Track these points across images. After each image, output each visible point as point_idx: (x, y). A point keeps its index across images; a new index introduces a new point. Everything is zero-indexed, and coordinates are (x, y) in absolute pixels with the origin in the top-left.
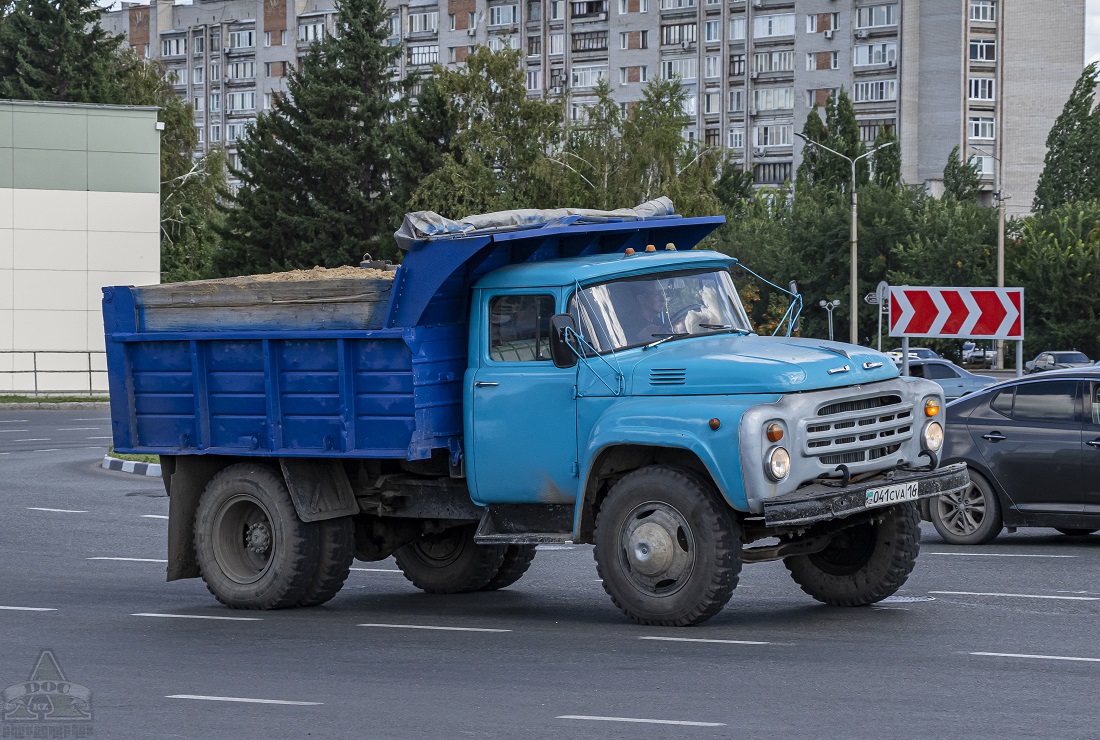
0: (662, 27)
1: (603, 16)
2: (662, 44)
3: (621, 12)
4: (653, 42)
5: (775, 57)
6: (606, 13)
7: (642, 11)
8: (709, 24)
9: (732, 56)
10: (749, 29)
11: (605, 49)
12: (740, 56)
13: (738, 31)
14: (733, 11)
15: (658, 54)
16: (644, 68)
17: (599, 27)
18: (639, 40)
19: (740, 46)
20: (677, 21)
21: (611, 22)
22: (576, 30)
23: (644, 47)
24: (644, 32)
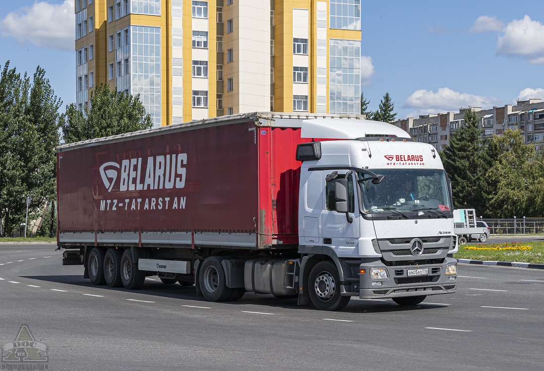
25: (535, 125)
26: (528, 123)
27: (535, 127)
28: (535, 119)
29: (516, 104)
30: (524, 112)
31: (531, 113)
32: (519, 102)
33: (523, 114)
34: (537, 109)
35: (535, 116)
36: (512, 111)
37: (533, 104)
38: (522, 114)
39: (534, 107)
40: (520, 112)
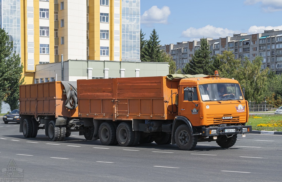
0: (259, 47)
1: (249, 45)
2: (259, 50)
3: (252, 44)
4: (258, 49)
5: (280, 52)
6: (249, 44)
7: (256, 44)
8: (268, 46)
9: (272, 52)
10: (275, 47)
11: (249, 51)
12: (274, 52)
13: (273, 47)
14: (272, 44)
15: (259, 52)
16: (256, 54)
17: (248, 47)
18: (255, 49)
19: (274, 50)
20: (262, 45)
21: (250, 46)
22: (244, 48)
23: (256, 50)
24: (256, 48)
26: (239, 47)
28: (244, 45)
31: (241, 41)
32: (234, 35)
36: (231, 40)
38: (236, 42)
39: (243, 38)
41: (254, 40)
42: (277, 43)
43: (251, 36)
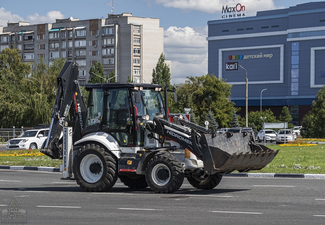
0: (49, 43)
1: (33, 40)
3: (38, 39)
4: (47, 48)
5: (81, 52)
7: (43, 39)
8: (62, 43)
9: (69, 52)
10: (74, 44)
11: (33, 49)
13: (71, 44)
14: (69, 40)
15: (48, 51)
16: (44, 55)
19: (71, 49)
20: (53, 42)
21: (35, 42)
23: (44, 49)
24: (44, 45)
25: (24, 45)
26: (18, 43)
27: (24, 47)
28: (24, 40)
29: (7, 25)
30: (14, 33)
31: (20, 35)
32: (9, 24)
33: (14, 35)
34: (25, 31)
35: (24, 37)
36: (3, 32)
37: (22, 26)
38: (12, 36)
39: (23, 29)
40: (10, 33)
41: (41, 33)
42: (76, 39)
43: (36, 27)
